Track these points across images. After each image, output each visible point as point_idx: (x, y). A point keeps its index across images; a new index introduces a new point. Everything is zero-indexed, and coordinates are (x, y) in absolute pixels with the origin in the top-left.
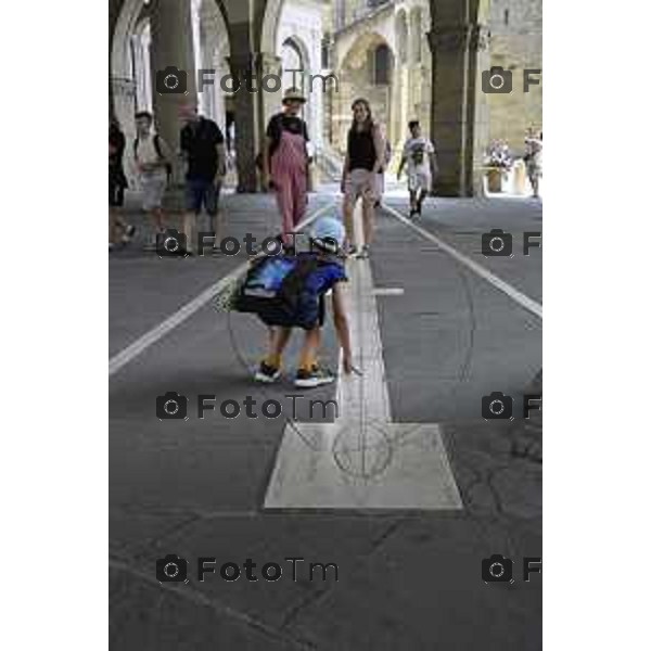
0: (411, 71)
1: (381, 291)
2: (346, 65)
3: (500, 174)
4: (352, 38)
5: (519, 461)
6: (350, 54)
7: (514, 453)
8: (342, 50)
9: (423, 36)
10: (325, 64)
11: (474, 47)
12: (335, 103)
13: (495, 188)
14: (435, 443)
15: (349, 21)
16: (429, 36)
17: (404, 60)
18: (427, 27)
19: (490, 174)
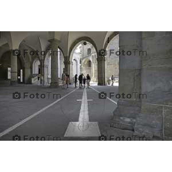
0: (94, 64)
1: (89, 100)
2: (84, 63)
3: (110, 82)
4: (85, 59)
5: (112, 128)
6: (84, 62)
7: (111, 126)
8: (83, 61)
9: (96, 59)
10: (80, 63)
11: (104, 60)
12: (82, 70)
13: (109, 84)
14: (97, 125)
15: (84, 56)
16: (97, 59)
17: (93, 63)
18: (97, 57)
19: (108, 82)
